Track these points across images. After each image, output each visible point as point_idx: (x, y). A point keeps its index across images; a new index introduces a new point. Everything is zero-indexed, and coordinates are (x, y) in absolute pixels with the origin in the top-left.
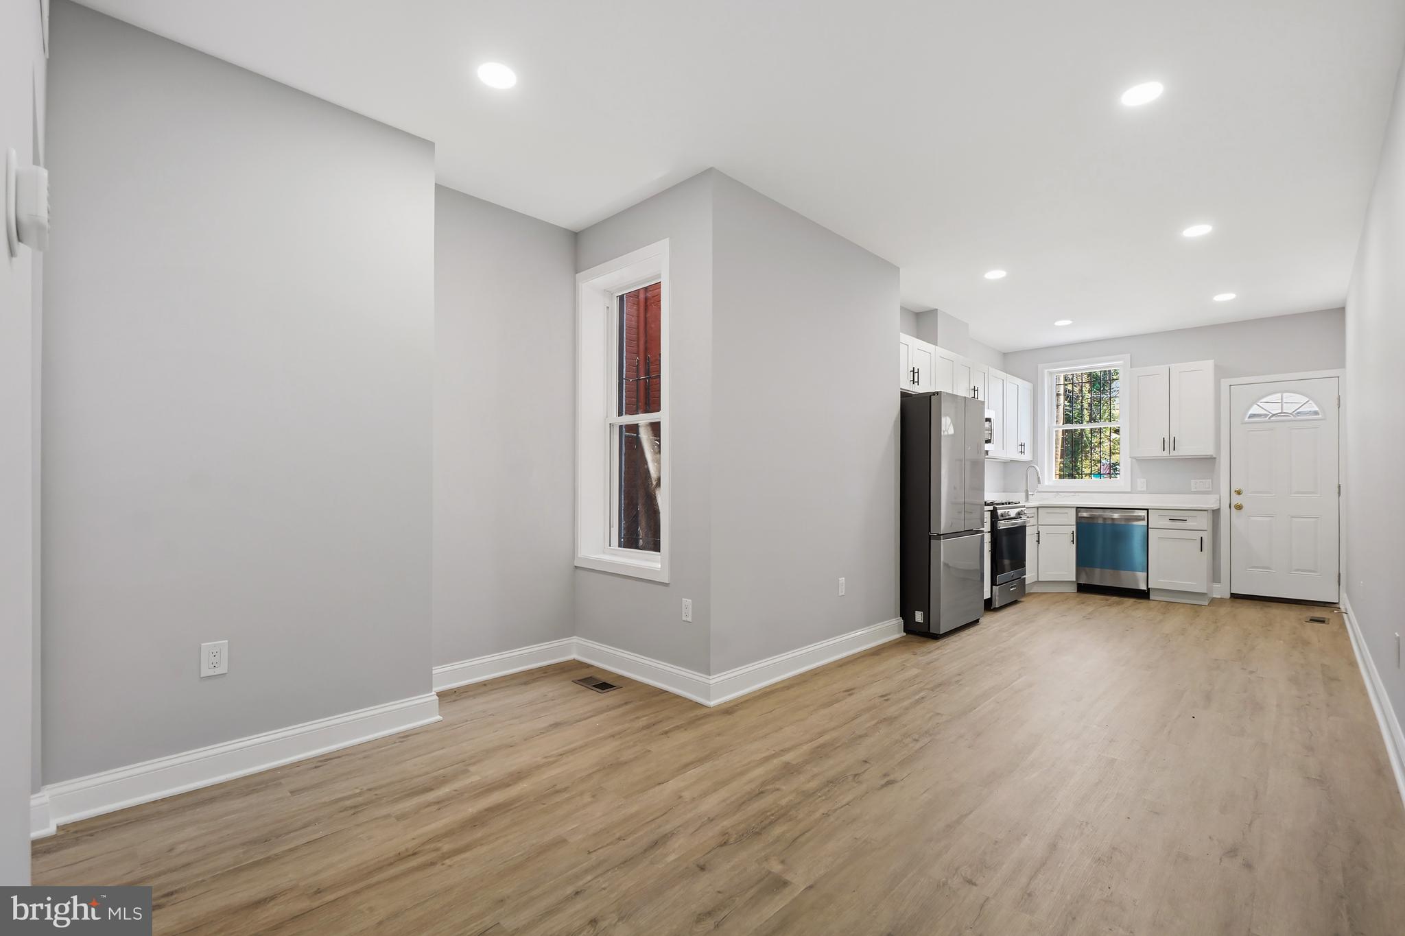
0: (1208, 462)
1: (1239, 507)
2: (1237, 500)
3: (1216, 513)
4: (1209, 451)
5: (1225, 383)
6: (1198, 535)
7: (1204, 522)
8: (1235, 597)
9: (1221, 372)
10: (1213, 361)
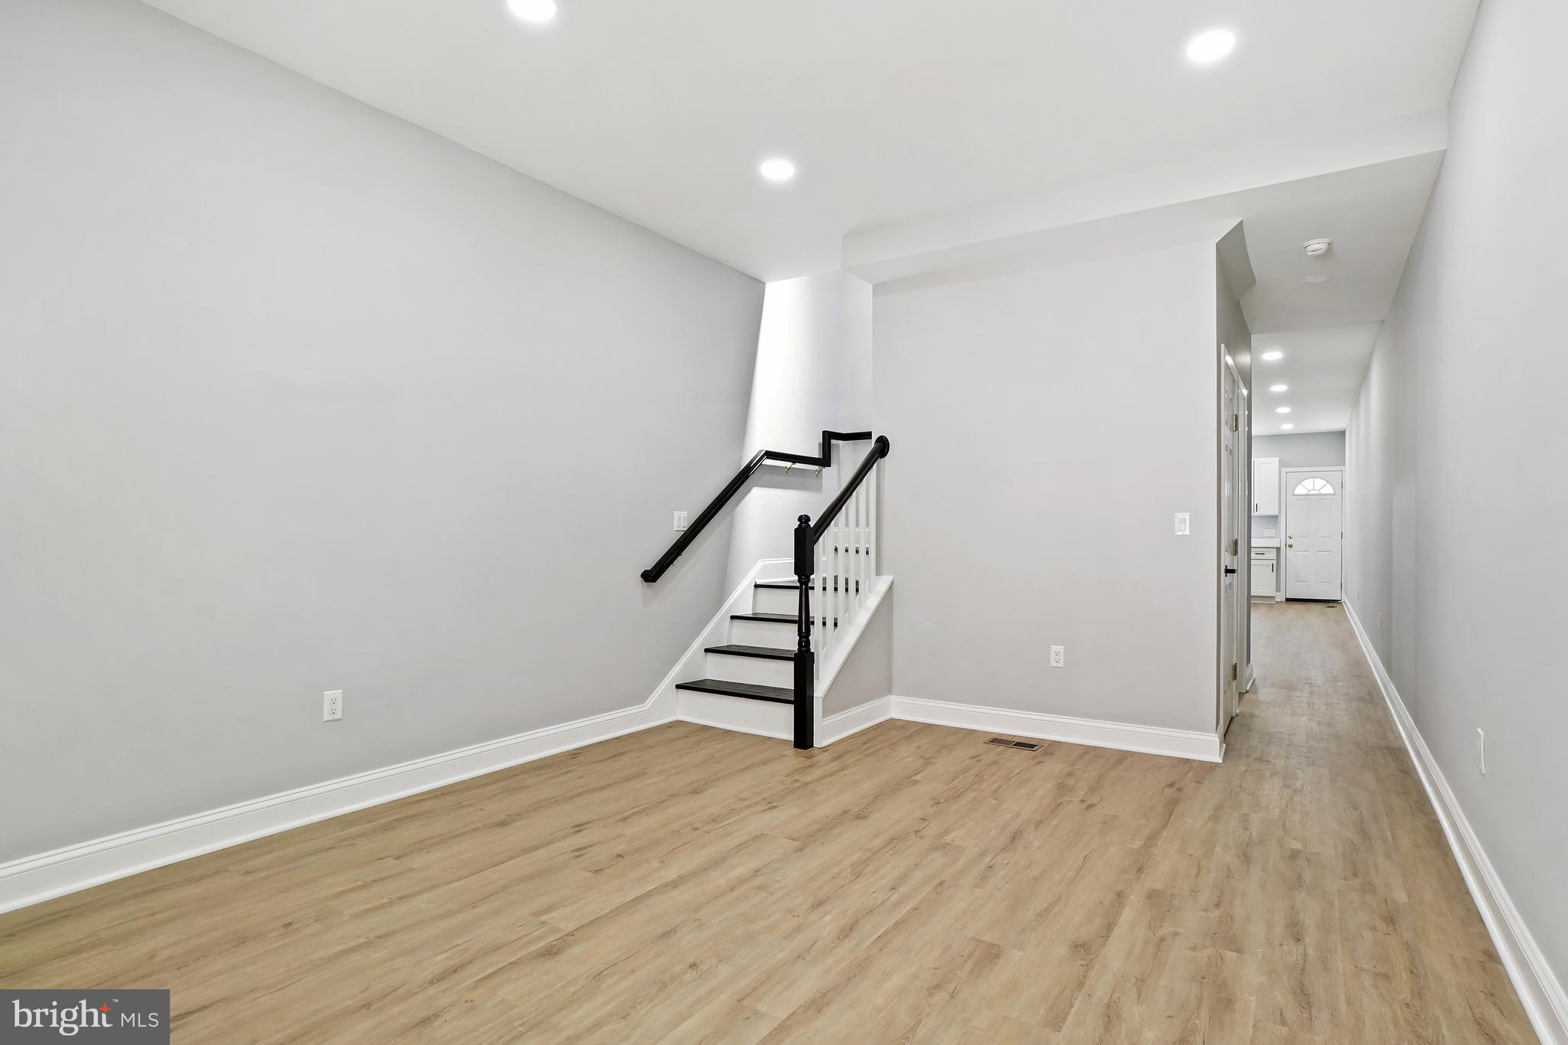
0: (1274, 518)
1: (1291, 546)
2: (1289, 542)
3: (1278, 549)
4: (1276, 513)
5: (1284, 470)
6: (1271, 562)
7: (1273, 554)
8: (1288, 600)
9: (1282, 464)
10: (1277, 458)
